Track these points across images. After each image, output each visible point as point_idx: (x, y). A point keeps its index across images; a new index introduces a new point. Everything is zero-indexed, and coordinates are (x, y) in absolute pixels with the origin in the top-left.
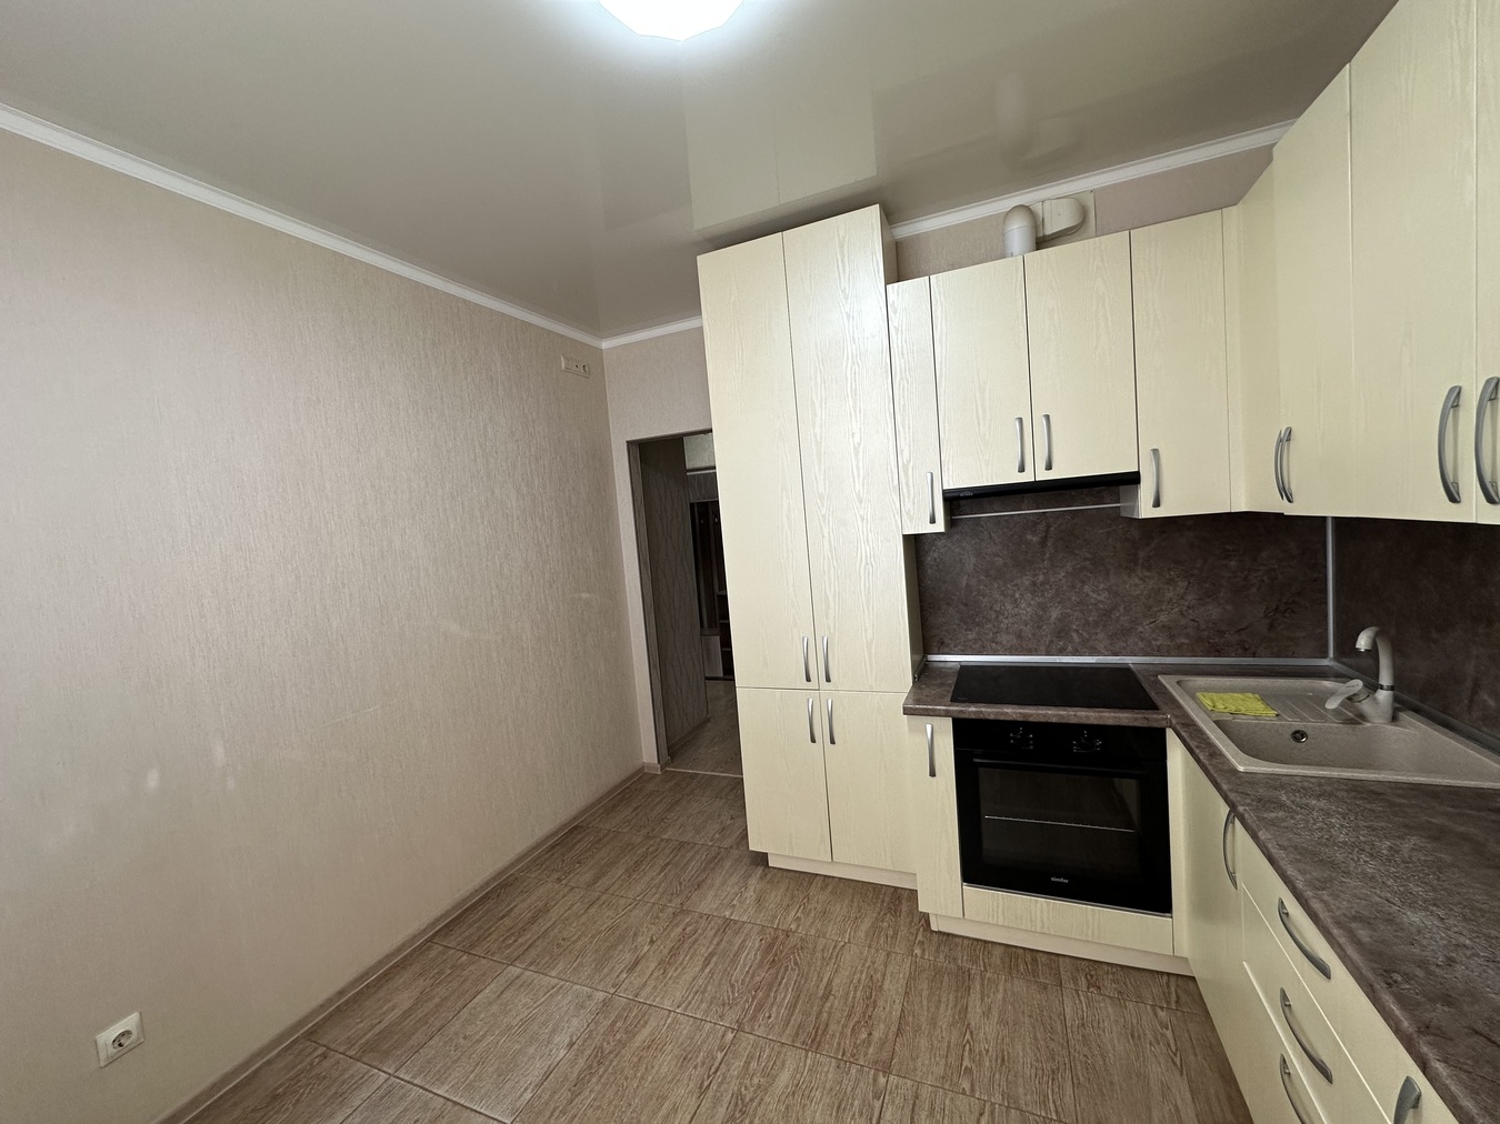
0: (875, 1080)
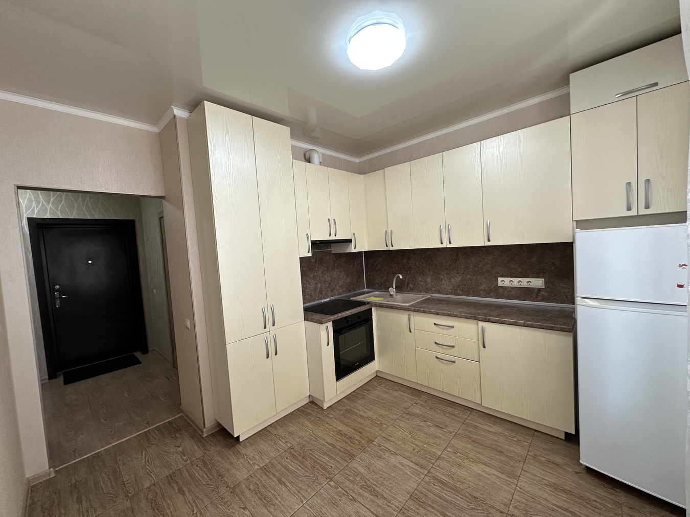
0: (374, 445)
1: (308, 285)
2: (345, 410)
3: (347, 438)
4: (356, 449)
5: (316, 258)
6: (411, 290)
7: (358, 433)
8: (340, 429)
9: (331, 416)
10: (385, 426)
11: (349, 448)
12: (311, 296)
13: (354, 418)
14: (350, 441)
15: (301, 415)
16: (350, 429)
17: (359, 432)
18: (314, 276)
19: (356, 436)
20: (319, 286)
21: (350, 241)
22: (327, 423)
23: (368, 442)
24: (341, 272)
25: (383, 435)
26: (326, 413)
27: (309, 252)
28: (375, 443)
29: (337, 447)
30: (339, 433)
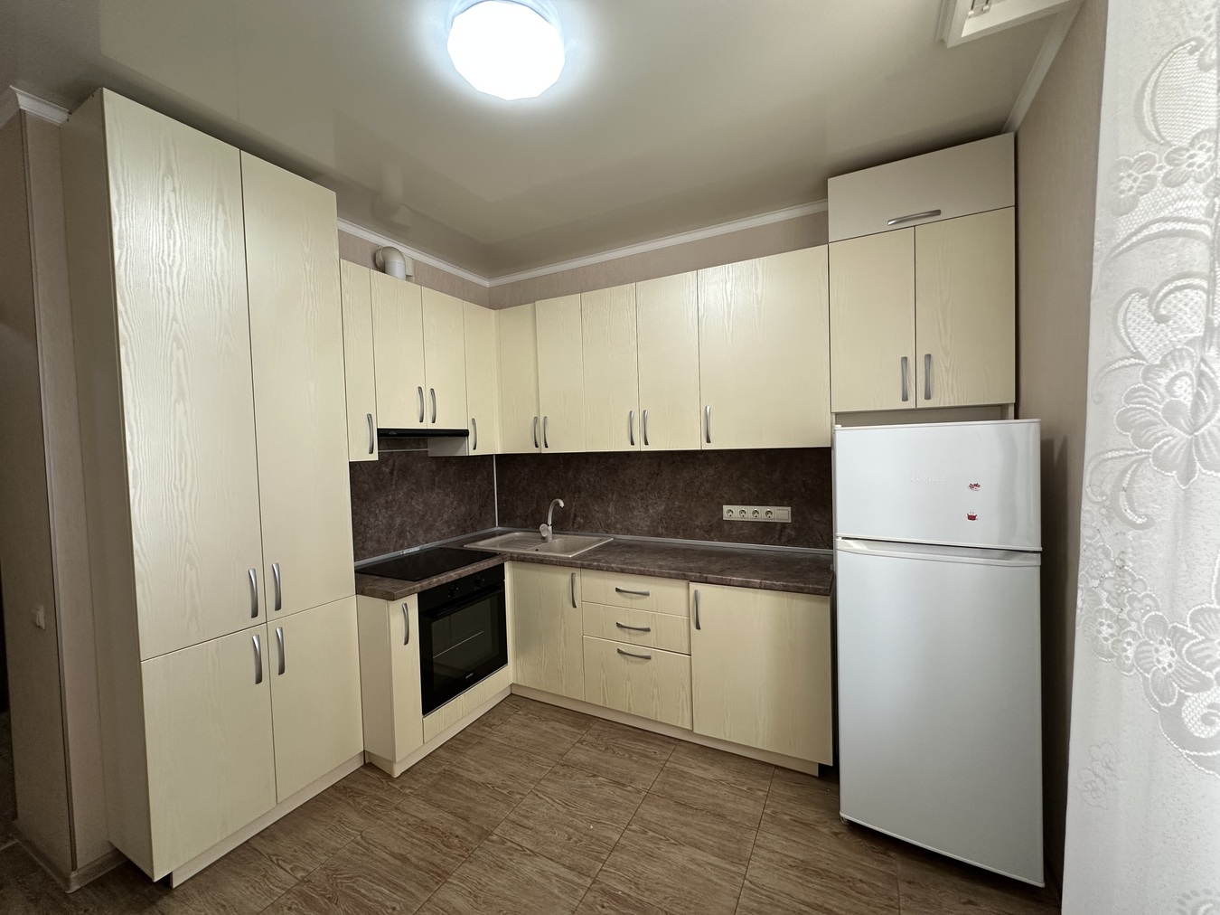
0: (492, 841)
1: (372, 520)
2: (439, 774)
3: (438, 836)
4: (453, 858)
5: (394, 465)
6: (580, 529)
7: (460, 821)
8: (424, 817)
9: (408, 791)
10: (518, 796)
11: (437, 860)
12: (379, 542)
13: (457, 789)
14: (442, 842)
15: (340, 799)
16: (446, 815)
17: (463, 819)
18: (387, 502)
19: (455, 828)
20: (398, 521)
21: (464, 433)
22: (396, 809)
23: (480, 838)
24: (448, 495)
25: (512, 816)
26: (397, 787)
27: (371, 452)
28: (494, 837)
29: (413, 859)
30: (423, 827)
